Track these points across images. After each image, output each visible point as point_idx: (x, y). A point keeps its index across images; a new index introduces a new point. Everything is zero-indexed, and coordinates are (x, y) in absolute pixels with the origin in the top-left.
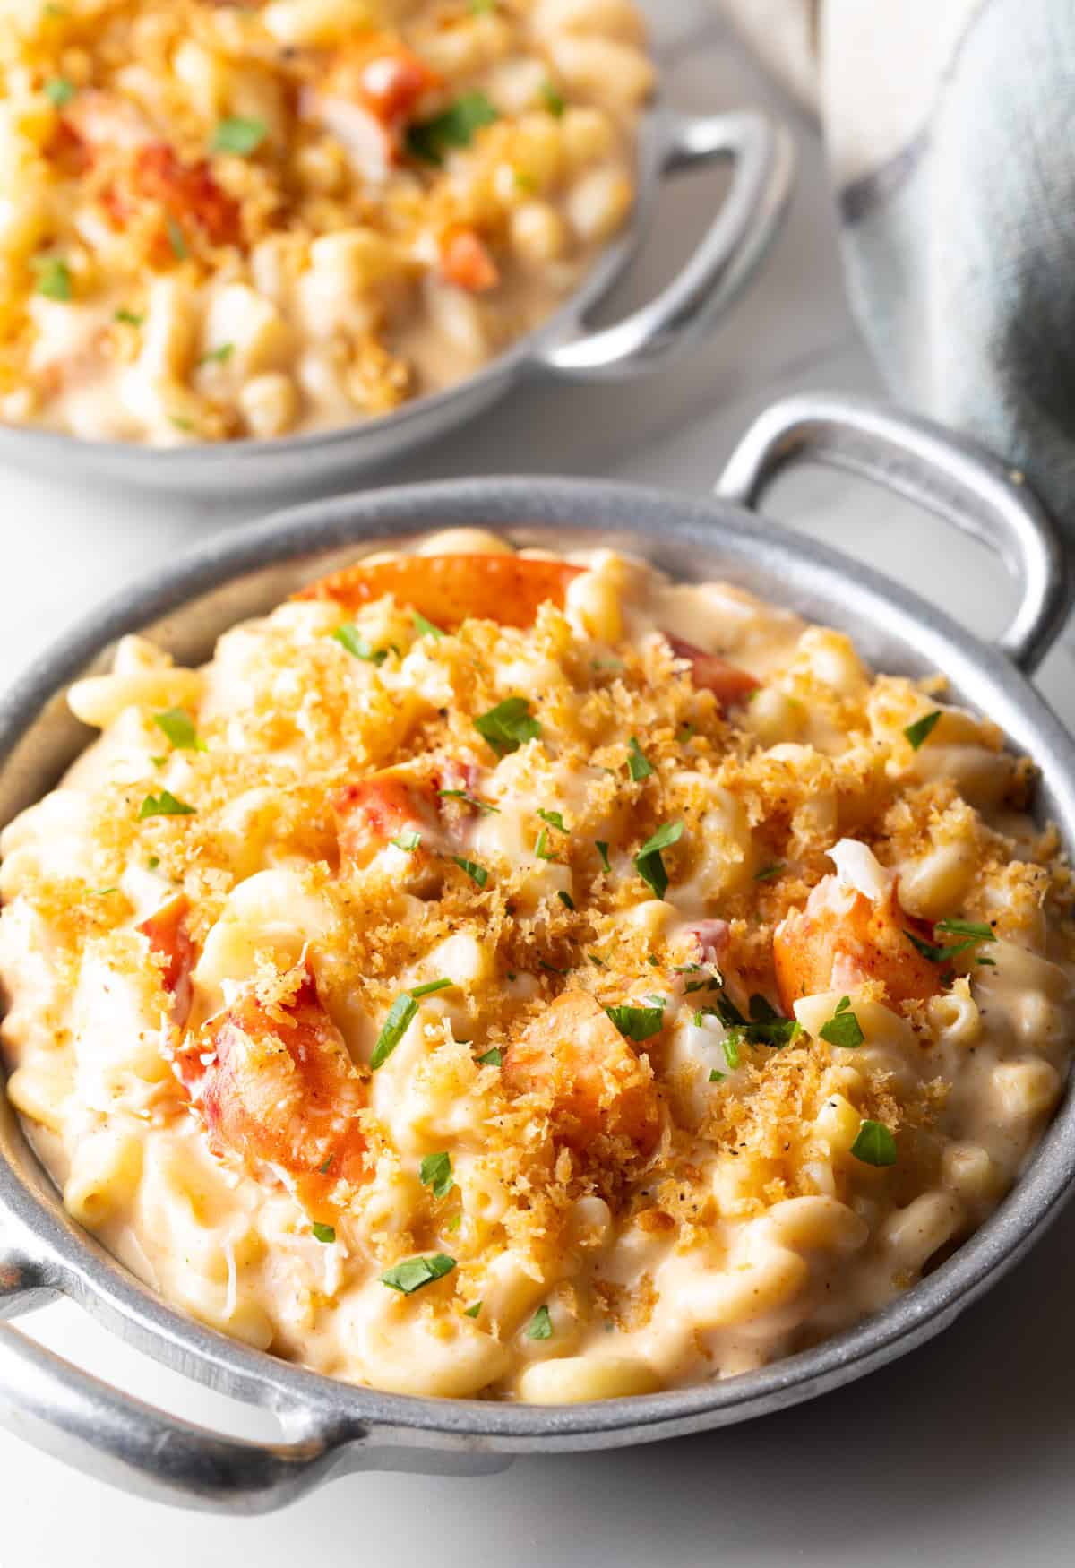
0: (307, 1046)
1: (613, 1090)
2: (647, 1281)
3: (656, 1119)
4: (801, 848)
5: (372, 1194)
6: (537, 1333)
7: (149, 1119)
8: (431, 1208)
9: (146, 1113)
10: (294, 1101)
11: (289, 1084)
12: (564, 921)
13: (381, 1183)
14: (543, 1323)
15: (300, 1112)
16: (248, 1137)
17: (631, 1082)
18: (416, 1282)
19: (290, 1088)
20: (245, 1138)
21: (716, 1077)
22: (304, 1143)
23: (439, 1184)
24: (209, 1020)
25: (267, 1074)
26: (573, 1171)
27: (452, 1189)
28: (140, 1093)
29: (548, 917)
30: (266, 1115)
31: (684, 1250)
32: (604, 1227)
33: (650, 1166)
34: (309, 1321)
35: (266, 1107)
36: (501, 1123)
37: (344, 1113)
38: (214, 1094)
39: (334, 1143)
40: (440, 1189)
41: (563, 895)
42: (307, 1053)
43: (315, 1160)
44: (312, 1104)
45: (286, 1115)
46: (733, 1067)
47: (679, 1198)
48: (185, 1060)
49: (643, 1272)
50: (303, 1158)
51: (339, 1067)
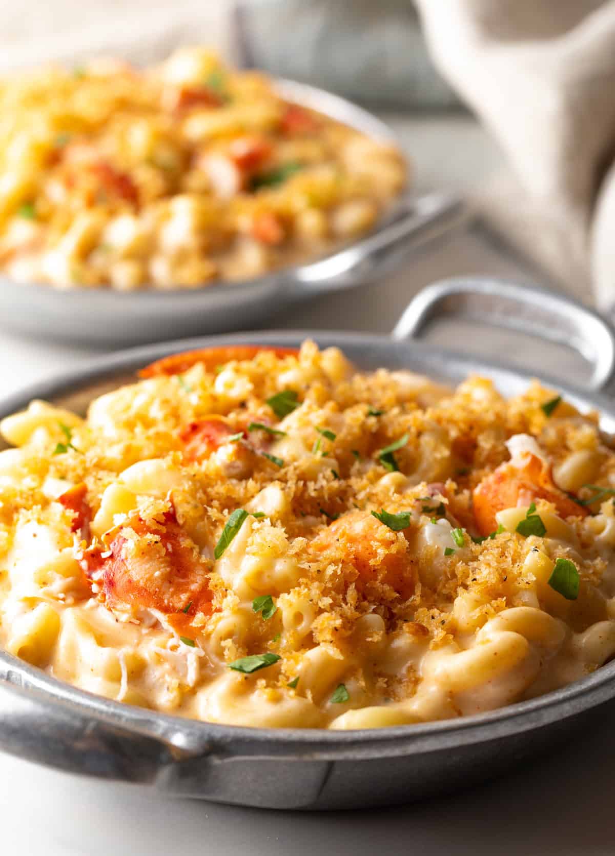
0: (172, 544)
1: (382, 552)
2: (412, 669)
3: (410, 576)
4: (485, 453)
5: (221, 618)
6: (338, 698)
7: (64, 599)
8: (260, 628)
9: (62, 596)
10: (165, 572)
11: (162, 563)
12: (335, 484)
13: (226, 613)
14: (342, 692)
15: (168, 579)
16: (134, 595)
17: (394, 549)
18: (254, 666)
19: (163, 565)
20: (132, 596)
21: (449, 552)
22: (172, 596)
23: (265, 612)
24: (107, 532)
25: (147, 558)
26: (358, 599)
27: (275, 613)
28: (58, 584)
29: (325, 483)
30: (146, 581)
31: (437, 647)
32: (382, 632)
33: (408, 603)
34: (177, 701)
35: (147, 576)
36: (310, 567)
37: (198, 581)
38: (110, 575)
39: (192, 596)
40: (267, 614)
41: (334, 473)
42: (173, 548)
43: (180, 605)
44: (177, 575)
45: (160, 580)
46: (460, 546)
47: (431, 618)
48: (91, 558)
49: (409, 664)
50: (171, 604)
51: (194, 556)
